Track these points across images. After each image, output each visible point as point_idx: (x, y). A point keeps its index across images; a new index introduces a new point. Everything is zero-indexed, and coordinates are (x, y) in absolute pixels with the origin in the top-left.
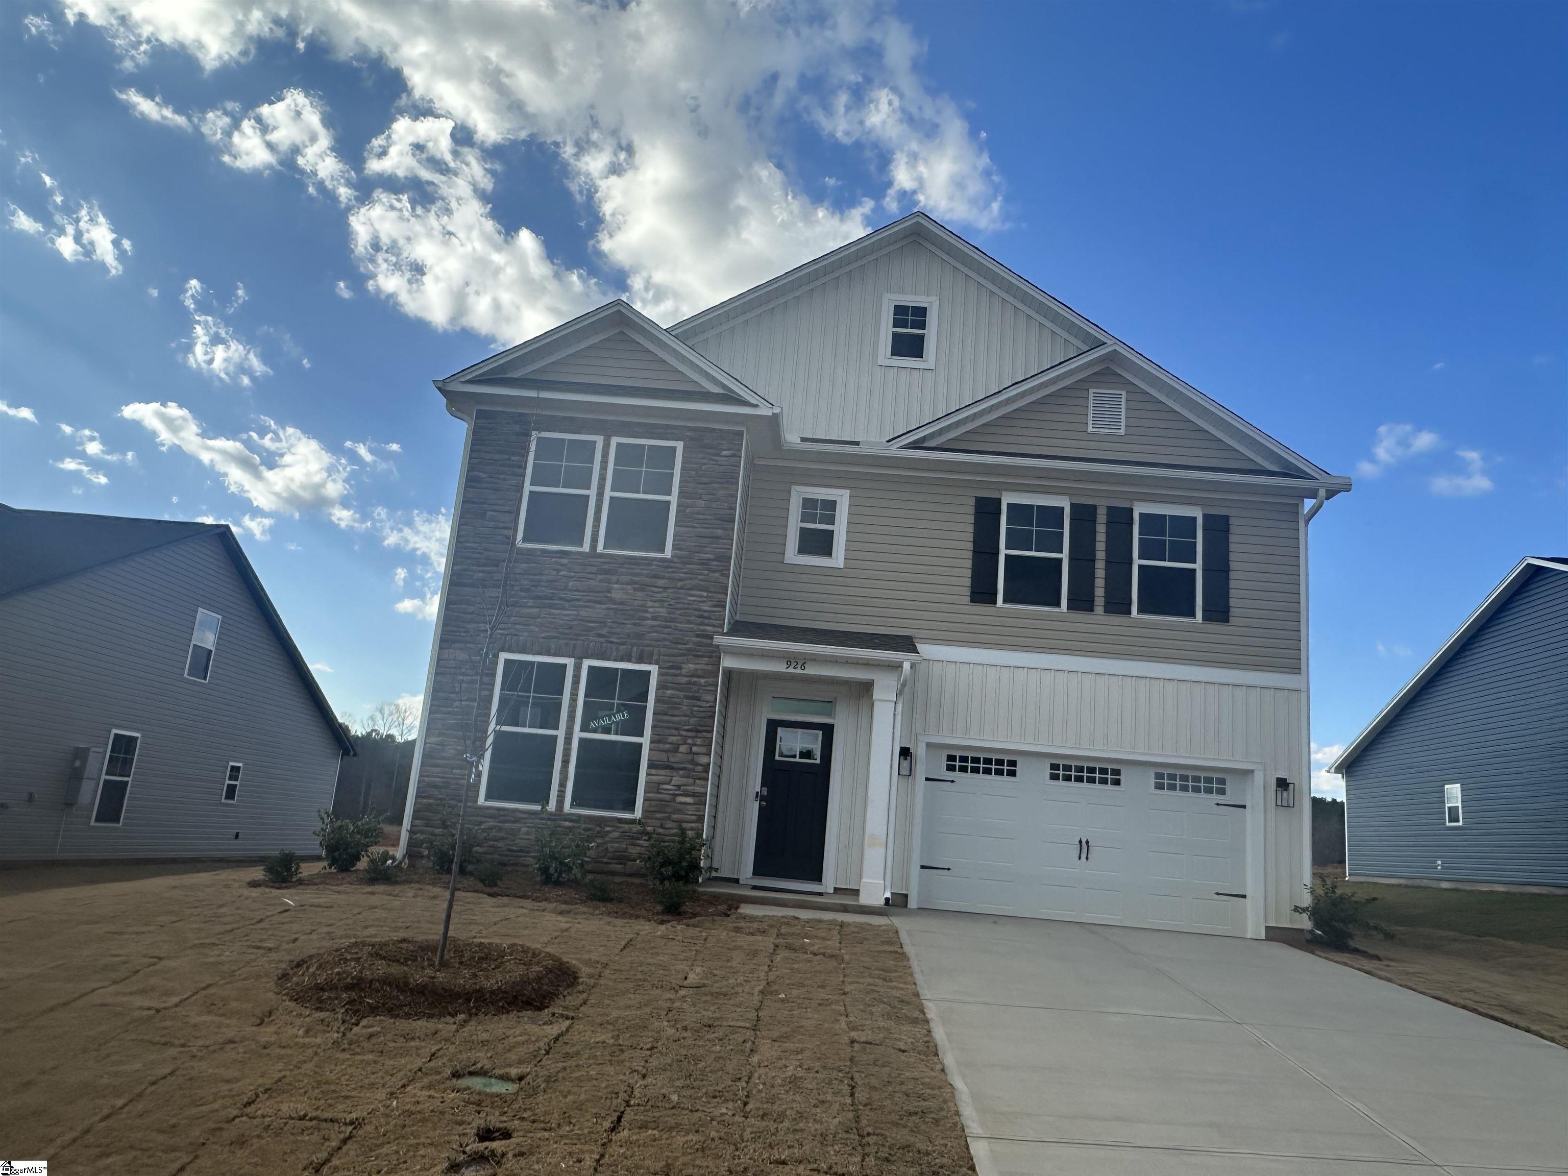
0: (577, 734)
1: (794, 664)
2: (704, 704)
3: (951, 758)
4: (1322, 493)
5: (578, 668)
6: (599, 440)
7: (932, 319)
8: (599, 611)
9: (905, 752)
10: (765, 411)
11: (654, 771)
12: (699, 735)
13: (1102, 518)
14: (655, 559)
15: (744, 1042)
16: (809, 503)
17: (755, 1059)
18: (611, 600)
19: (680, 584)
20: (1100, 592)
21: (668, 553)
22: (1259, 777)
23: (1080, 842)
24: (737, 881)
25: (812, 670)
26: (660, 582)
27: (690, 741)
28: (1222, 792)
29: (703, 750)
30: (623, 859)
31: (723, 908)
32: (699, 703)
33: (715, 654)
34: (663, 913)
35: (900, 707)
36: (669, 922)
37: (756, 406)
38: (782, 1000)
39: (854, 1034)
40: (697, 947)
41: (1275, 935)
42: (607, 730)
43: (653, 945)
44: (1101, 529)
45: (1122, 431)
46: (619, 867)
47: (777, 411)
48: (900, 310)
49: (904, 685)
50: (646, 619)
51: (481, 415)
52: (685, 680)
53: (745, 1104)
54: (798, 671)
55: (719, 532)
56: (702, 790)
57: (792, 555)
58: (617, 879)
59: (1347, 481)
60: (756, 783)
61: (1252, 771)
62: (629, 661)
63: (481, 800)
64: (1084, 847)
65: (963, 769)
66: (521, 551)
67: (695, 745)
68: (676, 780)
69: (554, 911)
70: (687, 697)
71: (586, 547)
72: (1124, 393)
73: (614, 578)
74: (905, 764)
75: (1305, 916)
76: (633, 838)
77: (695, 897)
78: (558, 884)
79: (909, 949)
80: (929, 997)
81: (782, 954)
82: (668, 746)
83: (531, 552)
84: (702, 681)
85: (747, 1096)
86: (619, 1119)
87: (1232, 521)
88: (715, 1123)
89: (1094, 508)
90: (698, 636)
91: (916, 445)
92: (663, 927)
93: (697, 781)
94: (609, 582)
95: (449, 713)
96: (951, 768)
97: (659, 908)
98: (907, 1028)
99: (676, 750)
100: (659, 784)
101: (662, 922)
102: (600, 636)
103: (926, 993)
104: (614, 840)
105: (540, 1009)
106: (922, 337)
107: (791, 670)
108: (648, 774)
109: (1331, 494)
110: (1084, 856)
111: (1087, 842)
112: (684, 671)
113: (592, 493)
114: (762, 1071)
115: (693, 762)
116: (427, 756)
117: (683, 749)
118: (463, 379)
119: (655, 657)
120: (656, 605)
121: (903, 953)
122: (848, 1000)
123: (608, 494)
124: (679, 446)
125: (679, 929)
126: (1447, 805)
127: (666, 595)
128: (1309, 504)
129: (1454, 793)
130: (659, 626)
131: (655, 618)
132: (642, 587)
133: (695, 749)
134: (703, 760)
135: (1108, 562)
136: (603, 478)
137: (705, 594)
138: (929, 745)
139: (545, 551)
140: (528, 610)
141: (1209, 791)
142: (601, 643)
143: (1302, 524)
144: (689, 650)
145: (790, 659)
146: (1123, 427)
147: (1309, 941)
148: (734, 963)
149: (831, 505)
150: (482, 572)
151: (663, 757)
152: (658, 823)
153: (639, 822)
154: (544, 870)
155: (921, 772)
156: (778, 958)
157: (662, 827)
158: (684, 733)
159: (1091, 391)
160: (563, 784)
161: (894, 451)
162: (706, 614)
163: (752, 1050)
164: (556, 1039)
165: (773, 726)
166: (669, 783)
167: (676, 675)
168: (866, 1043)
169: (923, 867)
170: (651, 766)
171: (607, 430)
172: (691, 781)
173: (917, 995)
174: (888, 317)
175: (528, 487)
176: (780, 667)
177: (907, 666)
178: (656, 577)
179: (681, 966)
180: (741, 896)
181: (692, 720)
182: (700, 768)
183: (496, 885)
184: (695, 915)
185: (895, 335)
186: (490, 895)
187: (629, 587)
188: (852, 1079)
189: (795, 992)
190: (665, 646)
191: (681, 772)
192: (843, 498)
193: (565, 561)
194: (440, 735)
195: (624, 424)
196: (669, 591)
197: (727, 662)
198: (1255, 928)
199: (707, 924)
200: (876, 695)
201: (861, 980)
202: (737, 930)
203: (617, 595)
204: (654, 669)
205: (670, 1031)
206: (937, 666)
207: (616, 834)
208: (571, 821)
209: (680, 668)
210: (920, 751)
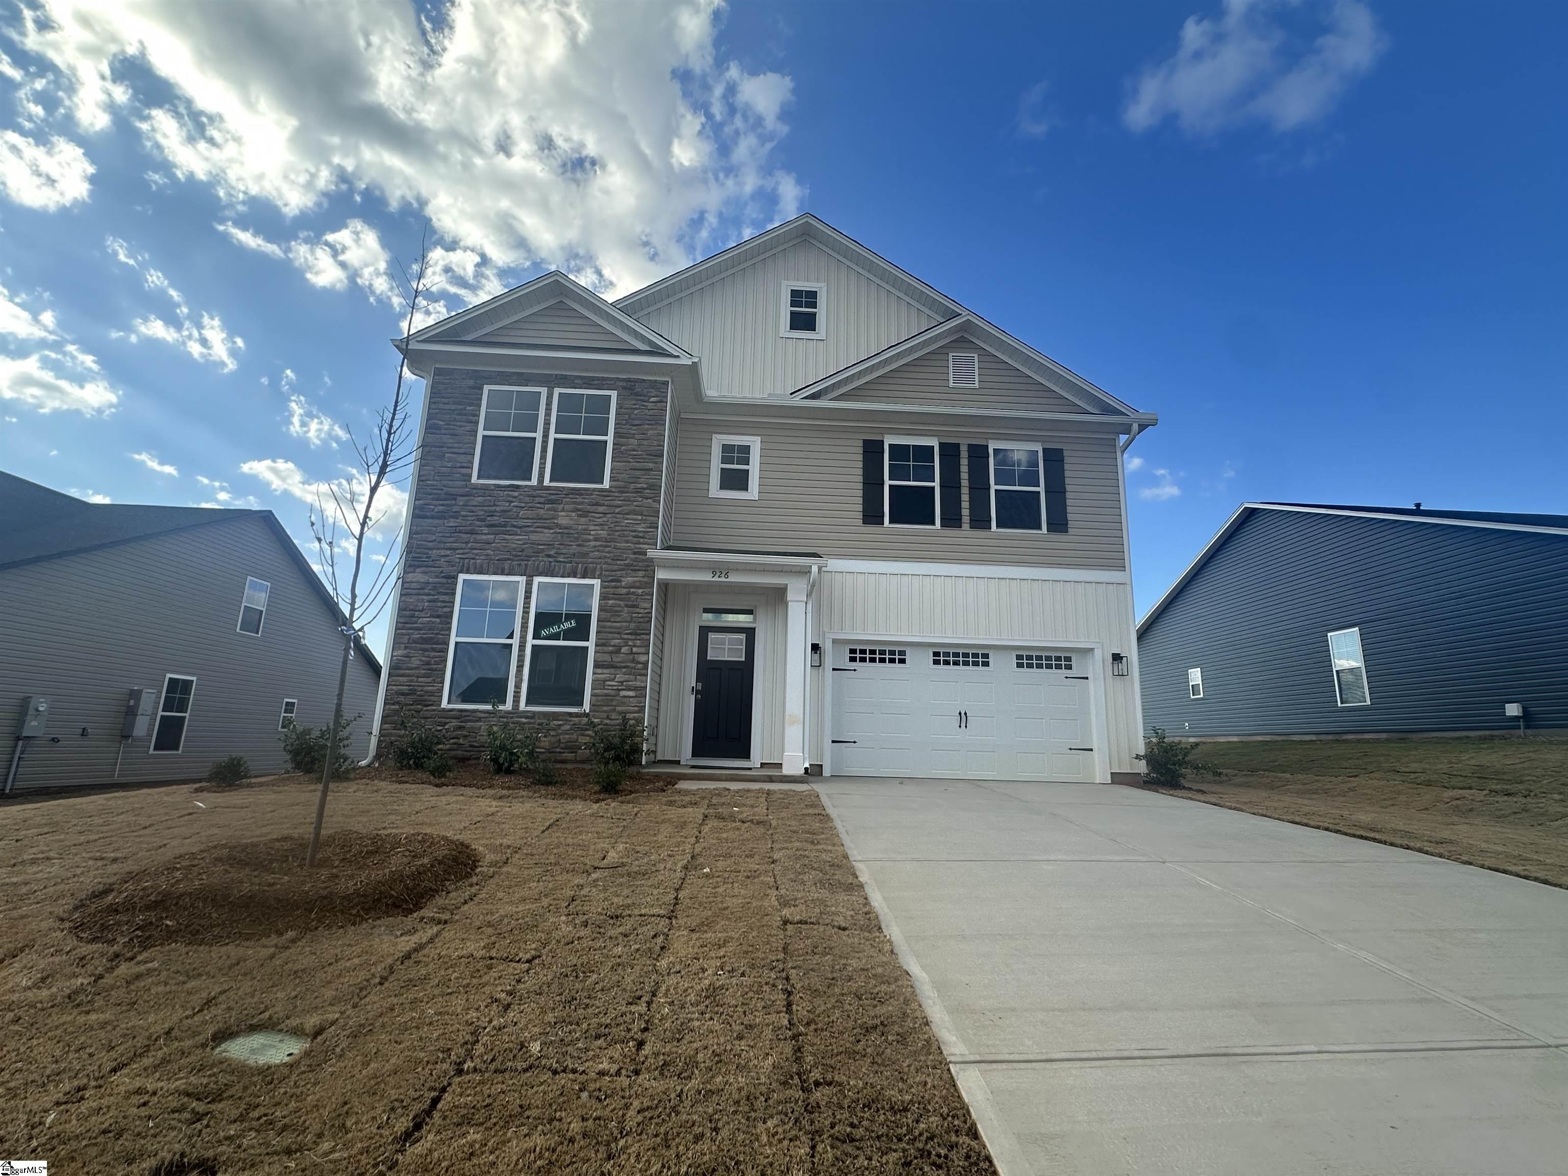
0: (530, 642)
1: (718, 574)
2: (642, 611)
3: (853, 651)
4: (1135, 427)
5: (529, 584)
6: (544, 391)
7: (822, 301)
8: (547, 535)
9: (815, 648)
10: (685, 361)
11: (599, 671)
12: (638, 637)
13: (964, 453)
14: (595, 490)
15: (655, 936)
16: (727, 448)
17: (663, 963)
18: (558, 526)
19: (617, 510)
20: (965, 512)
21: (606, 484)
22: (1098, 653)
23: (960, 713)
24: (678, 762)
25: (734, 578)
26: (601, 509)
27: (630, 643)
28: (1069, 667)
29: (643, 650)
30: (573, 747)
31: (660, 784)
32: (638, 610)
33: (649, 567)
34: (600, 792)
35: (810, 606)
36: (603, 800)
37: (678, 357)
38: (707, 876)
39: (786, 912)
40: (625, 823)
41: (1118, 779)
42: (555, 637)
43: (579, 823)
44: (964, 462)
45: (977, 385)
46: (571, 756)
47: (696, 360)
48: (795, 293)
49: (813, 586)
50: (589, 540)
51: (438, 372)
52: (625, 591)
53: (640, 1044)
54: (723, 579)
55: (651, 465)
56: (643, 685)
57: (714, 490)
58: (569, 766)
59: (1154, 417)
60: (691, 678)
61: (1092, 650)
62: (575, 577)
63: (444, 704)
64: (963, 717)
65: (863, 660)
66: (476, 487)
67: (635, 646)
68: (619, 677)
69: (494, 798)
70: (627, 606)
71: (534, 481)
72: (976, 356)
73: (561, 507)
74: (816, 656)
75: (1144, 762)
76: (582, 730)
77: (638, 778)
78: (509, 772)
79: (831, 811)
80: (859, 858)
81: (712, 823)
82: (611, 648)
83: (486, 488)
84: (640, 591)
85: (646, 1030)
86: (435, 1101)
87: (1065, 453)
88: (585, 1095)
89: (958, 446)
90: (635, 553)
91: (813, 397)
92: (596, 806)
93: (638, 677)
94: (555, 510)
95: (412, 629)
96: (853, 659)
97: (597, 788)
98: (842, 897)
99: (618, 651)
100: (605, 681)
101: (597, 801)
102: (549, 556)
103: (854, 854)
104: (566, 732)
105: (408, 912)
106: (814, 314)
107: (716, 579)
108: (594, 673)
109: (1142, 427)
110: (963, 725)
111: (965, 714)
112: (623, 584)
113: (539, 435)
114: (672, 980)
115: (633, 661)
116: (395, 668)
117: (624, 650)
118: (419, 339)
119: (598, 573)
120: (597, 528)
121: (827, 815)
122: (778, 868)
123: (552, 436)
124: (614, 394)
125: (613, 806)
126: (1191, 684)
127: (606, 519)
128: (1123, 438)
129: (1195, 676)
130: (600, 546)
131: (596, 540)
132: (585, 514)
133: (635, 650)
134: (643, 658)
135: (971, 488)
136: (547, 423)
137: (640, 517)
138: (835, 641)
139: (499, 486)
140: (484, 537)
141: (1058, 667)
142: (551, 562)
143: (1119, 454)
144: (626, 565)
145: (715, 568)
146: (977, 382)
147: (1145, 782)
148: (660, 838)
149: (746, 449)
150: (443, 505)
151: (607, 658)
152: (605, 715)
153: (586, 715)
154: (495, 760)
155: (829, 663)
156: (706, 829)
157: (608, 718)
158: (625, 636)
159: (951, 354)
160: (518, 686)
161: (797, 401)
162: (641, 535)
163: (662, 948)
164: (407, 956)
165: (704, 631)
166: (613, 680)
167: (615, 587)
168: (801, 922)
169: (833, 742)
170: (597, 665)
171: (551, 382)
172: (632, 677)
173: (846, 857)
174: (786, 298)
175: (481, 433)
176: (706, 577)
177: (815, 569)
178: (597, 504)
179: (604, 844)
180: (680, 774)
181: (632, 625)
182: (640, 666)
183: (445, 776)
184: (631, 792)
185: (792, 313)
186: (437, 786)
187: (574, 514)
188: (787, 979)
189: (721, 864)
190: (606, 563)
191: (624, 670)
192: (755, 444)
193: (516, 494)
194: (406, 648)
195: (565, 377)
196: (608, 516)
197: (661, 575)
198: (1102, 775)
199: (642, 800)
200: (790, 597)
201: (789, 845)
202: (671, 803)
203: (563, 521)
204: (596, 582)
205: (566, 929)
206: (838, 577)
207: (567, 727)
208: (527, 717)
209: (620, 581)
210: (827, 647)
